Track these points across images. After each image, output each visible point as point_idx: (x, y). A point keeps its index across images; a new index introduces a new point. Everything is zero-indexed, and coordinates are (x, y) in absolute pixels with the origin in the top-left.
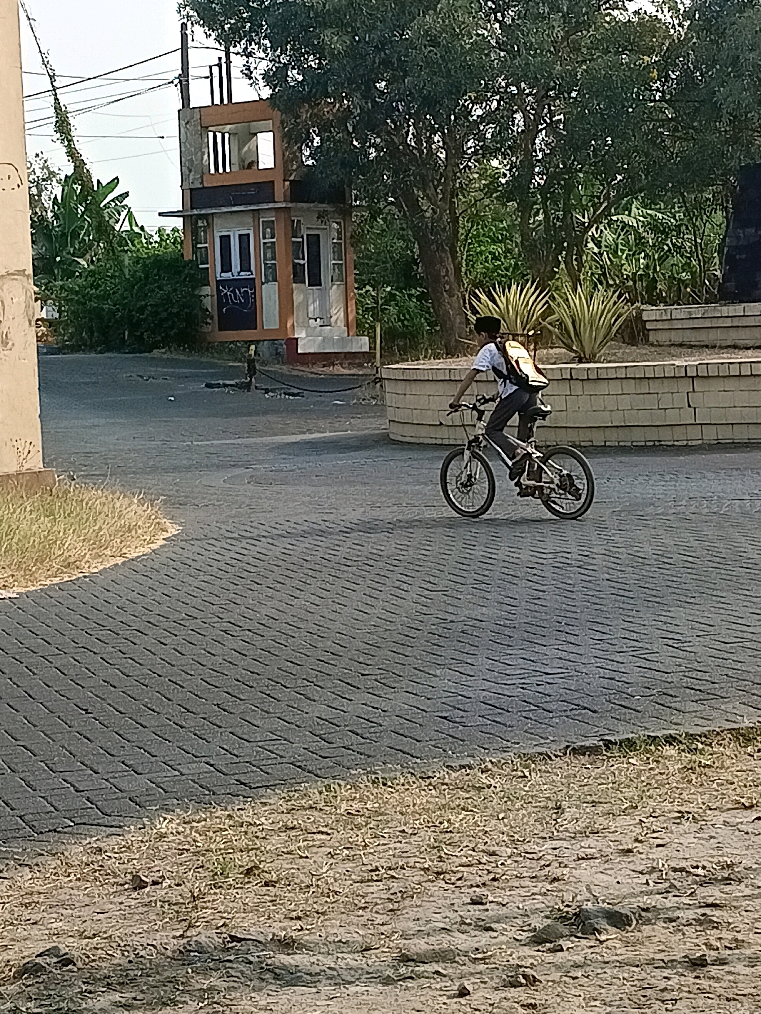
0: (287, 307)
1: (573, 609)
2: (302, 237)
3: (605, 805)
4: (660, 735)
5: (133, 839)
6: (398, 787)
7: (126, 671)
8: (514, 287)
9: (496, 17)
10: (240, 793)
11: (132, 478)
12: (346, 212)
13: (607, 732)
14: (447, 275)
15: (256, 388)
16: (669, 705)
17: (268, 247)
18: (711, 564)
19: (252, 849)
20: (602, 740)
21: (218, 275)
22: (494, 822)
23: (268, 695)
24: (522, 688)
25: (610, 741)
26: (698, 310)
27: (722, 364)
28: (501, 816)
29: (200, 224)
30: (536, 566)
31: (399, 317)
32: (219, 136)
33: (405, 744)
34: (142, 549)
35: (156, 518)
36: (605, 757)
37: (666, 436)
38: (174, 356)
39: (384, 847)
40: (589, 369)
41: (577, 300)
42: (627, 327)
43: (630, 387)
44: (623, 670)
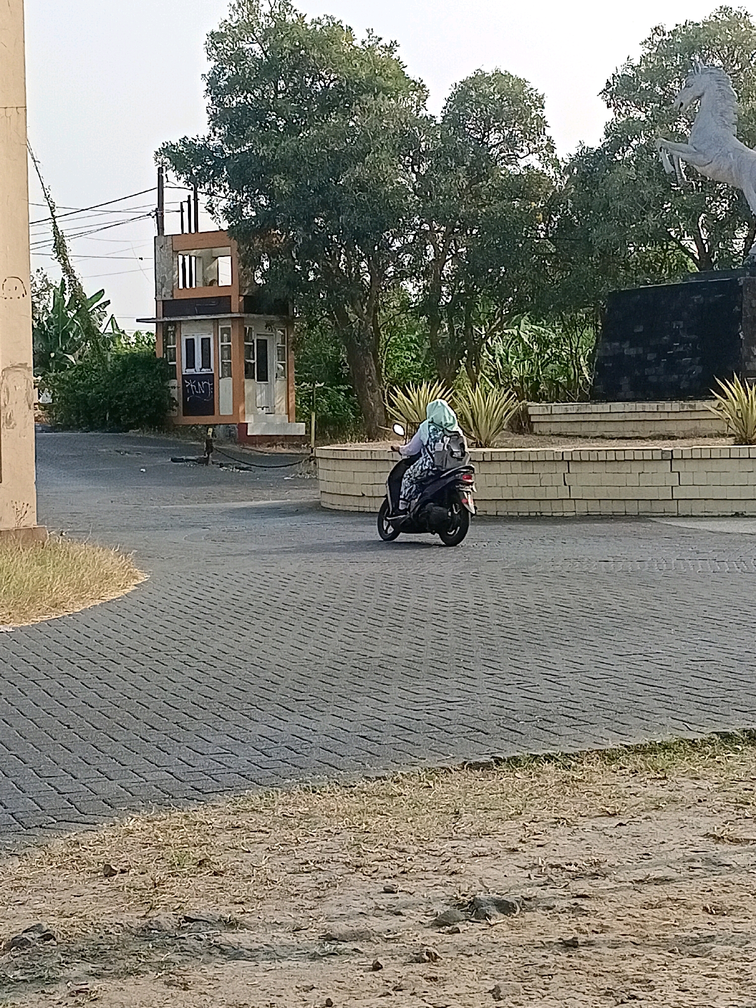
0: (239, 396)
1: (470, 648)
2: (253, 342)
3: (495, 812)
4: (540, 754)
5: (105, 834)
6: (325, 794)
7: (102, 694)
8: (424, 385)
9: (413, 169)
10: (194, 797)
11: (109, 534)
12: (289, 323)
13: (497, 750)
14: (370, 375)
15: (213, 463)
16: (548, 729)
17: (226, 349)
18: (582, 614)
19: (204, 844)
20: (493, 757)
21: (184, 371)
22: (404, 824)
23: (219, 716)
24: (428, 713)
25: (500, 759)
26: (572, 407)
27: (592, 451)
28: (410, 819)
29: (170, 329)
30: (439, 612)
31: (330, 407)
32: (187, 258)
33: (331, 758)
34: (117, 593)
35: (128, 568)
36: (495, 772)
37: (546, 509)
38: (146, 435)
39: (312, 844)
40: (484, 453)
41: (475, 397)
42: (515, 419)
43: (517, 468)
44: (511, 700)
